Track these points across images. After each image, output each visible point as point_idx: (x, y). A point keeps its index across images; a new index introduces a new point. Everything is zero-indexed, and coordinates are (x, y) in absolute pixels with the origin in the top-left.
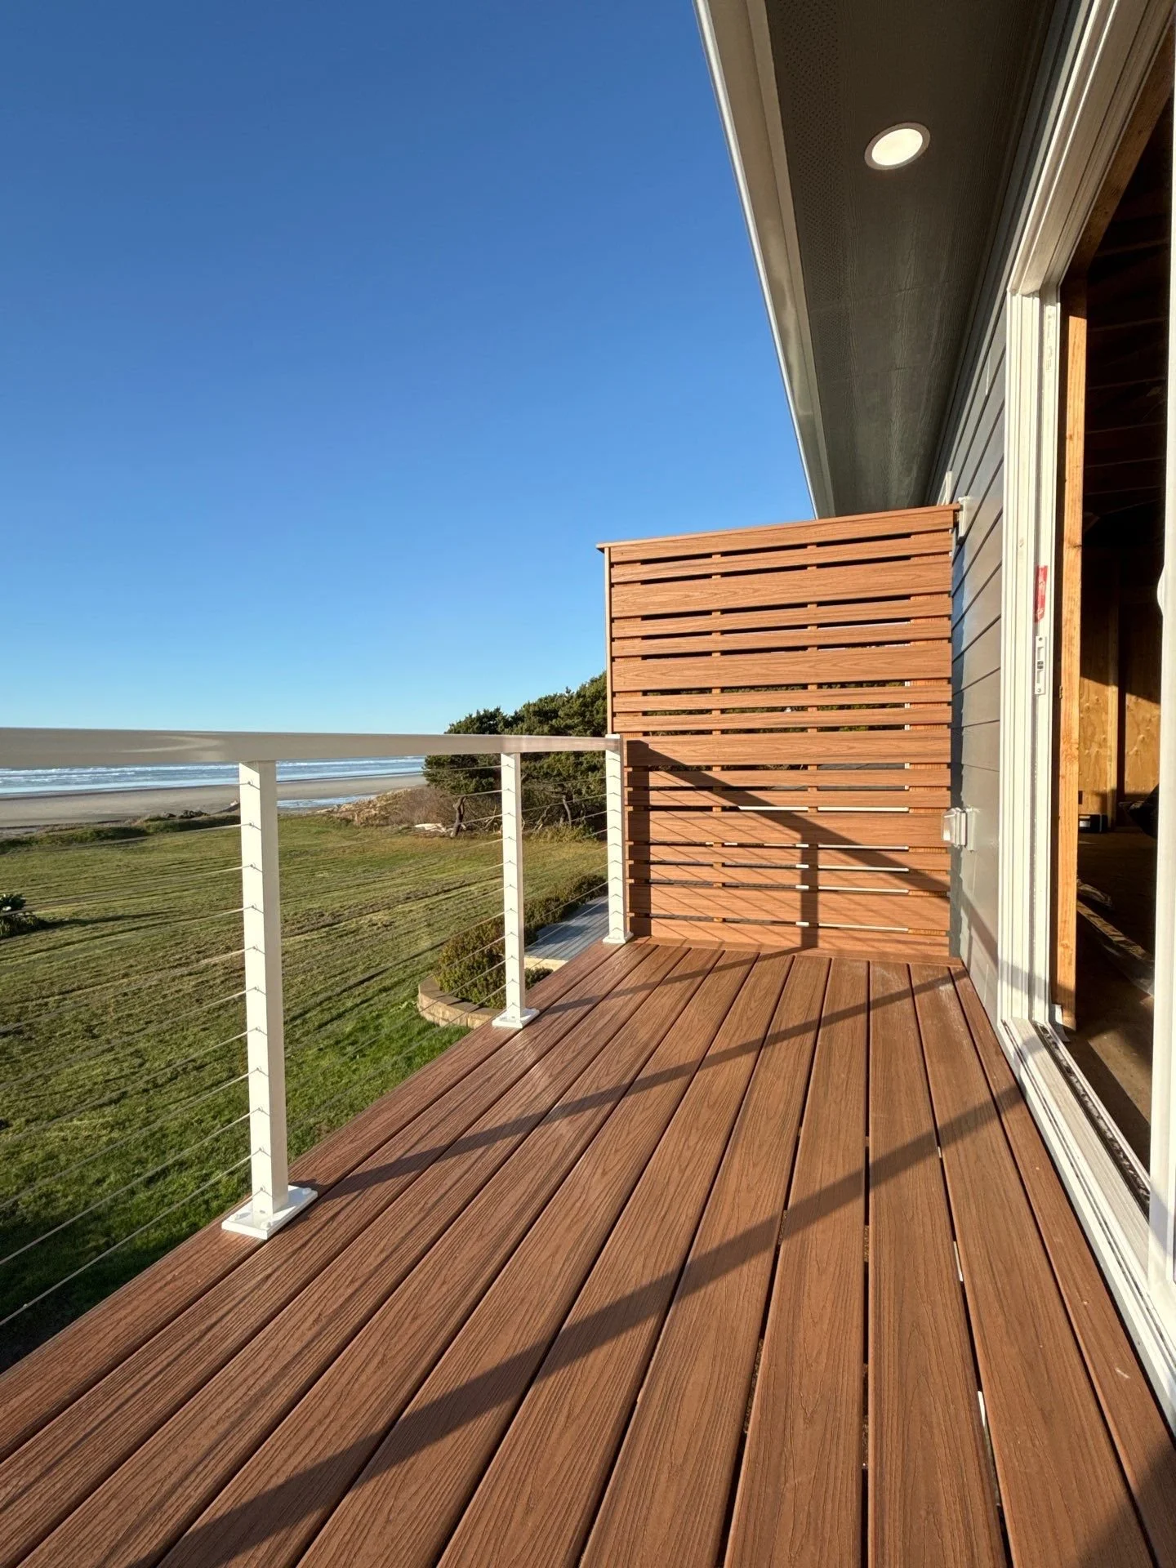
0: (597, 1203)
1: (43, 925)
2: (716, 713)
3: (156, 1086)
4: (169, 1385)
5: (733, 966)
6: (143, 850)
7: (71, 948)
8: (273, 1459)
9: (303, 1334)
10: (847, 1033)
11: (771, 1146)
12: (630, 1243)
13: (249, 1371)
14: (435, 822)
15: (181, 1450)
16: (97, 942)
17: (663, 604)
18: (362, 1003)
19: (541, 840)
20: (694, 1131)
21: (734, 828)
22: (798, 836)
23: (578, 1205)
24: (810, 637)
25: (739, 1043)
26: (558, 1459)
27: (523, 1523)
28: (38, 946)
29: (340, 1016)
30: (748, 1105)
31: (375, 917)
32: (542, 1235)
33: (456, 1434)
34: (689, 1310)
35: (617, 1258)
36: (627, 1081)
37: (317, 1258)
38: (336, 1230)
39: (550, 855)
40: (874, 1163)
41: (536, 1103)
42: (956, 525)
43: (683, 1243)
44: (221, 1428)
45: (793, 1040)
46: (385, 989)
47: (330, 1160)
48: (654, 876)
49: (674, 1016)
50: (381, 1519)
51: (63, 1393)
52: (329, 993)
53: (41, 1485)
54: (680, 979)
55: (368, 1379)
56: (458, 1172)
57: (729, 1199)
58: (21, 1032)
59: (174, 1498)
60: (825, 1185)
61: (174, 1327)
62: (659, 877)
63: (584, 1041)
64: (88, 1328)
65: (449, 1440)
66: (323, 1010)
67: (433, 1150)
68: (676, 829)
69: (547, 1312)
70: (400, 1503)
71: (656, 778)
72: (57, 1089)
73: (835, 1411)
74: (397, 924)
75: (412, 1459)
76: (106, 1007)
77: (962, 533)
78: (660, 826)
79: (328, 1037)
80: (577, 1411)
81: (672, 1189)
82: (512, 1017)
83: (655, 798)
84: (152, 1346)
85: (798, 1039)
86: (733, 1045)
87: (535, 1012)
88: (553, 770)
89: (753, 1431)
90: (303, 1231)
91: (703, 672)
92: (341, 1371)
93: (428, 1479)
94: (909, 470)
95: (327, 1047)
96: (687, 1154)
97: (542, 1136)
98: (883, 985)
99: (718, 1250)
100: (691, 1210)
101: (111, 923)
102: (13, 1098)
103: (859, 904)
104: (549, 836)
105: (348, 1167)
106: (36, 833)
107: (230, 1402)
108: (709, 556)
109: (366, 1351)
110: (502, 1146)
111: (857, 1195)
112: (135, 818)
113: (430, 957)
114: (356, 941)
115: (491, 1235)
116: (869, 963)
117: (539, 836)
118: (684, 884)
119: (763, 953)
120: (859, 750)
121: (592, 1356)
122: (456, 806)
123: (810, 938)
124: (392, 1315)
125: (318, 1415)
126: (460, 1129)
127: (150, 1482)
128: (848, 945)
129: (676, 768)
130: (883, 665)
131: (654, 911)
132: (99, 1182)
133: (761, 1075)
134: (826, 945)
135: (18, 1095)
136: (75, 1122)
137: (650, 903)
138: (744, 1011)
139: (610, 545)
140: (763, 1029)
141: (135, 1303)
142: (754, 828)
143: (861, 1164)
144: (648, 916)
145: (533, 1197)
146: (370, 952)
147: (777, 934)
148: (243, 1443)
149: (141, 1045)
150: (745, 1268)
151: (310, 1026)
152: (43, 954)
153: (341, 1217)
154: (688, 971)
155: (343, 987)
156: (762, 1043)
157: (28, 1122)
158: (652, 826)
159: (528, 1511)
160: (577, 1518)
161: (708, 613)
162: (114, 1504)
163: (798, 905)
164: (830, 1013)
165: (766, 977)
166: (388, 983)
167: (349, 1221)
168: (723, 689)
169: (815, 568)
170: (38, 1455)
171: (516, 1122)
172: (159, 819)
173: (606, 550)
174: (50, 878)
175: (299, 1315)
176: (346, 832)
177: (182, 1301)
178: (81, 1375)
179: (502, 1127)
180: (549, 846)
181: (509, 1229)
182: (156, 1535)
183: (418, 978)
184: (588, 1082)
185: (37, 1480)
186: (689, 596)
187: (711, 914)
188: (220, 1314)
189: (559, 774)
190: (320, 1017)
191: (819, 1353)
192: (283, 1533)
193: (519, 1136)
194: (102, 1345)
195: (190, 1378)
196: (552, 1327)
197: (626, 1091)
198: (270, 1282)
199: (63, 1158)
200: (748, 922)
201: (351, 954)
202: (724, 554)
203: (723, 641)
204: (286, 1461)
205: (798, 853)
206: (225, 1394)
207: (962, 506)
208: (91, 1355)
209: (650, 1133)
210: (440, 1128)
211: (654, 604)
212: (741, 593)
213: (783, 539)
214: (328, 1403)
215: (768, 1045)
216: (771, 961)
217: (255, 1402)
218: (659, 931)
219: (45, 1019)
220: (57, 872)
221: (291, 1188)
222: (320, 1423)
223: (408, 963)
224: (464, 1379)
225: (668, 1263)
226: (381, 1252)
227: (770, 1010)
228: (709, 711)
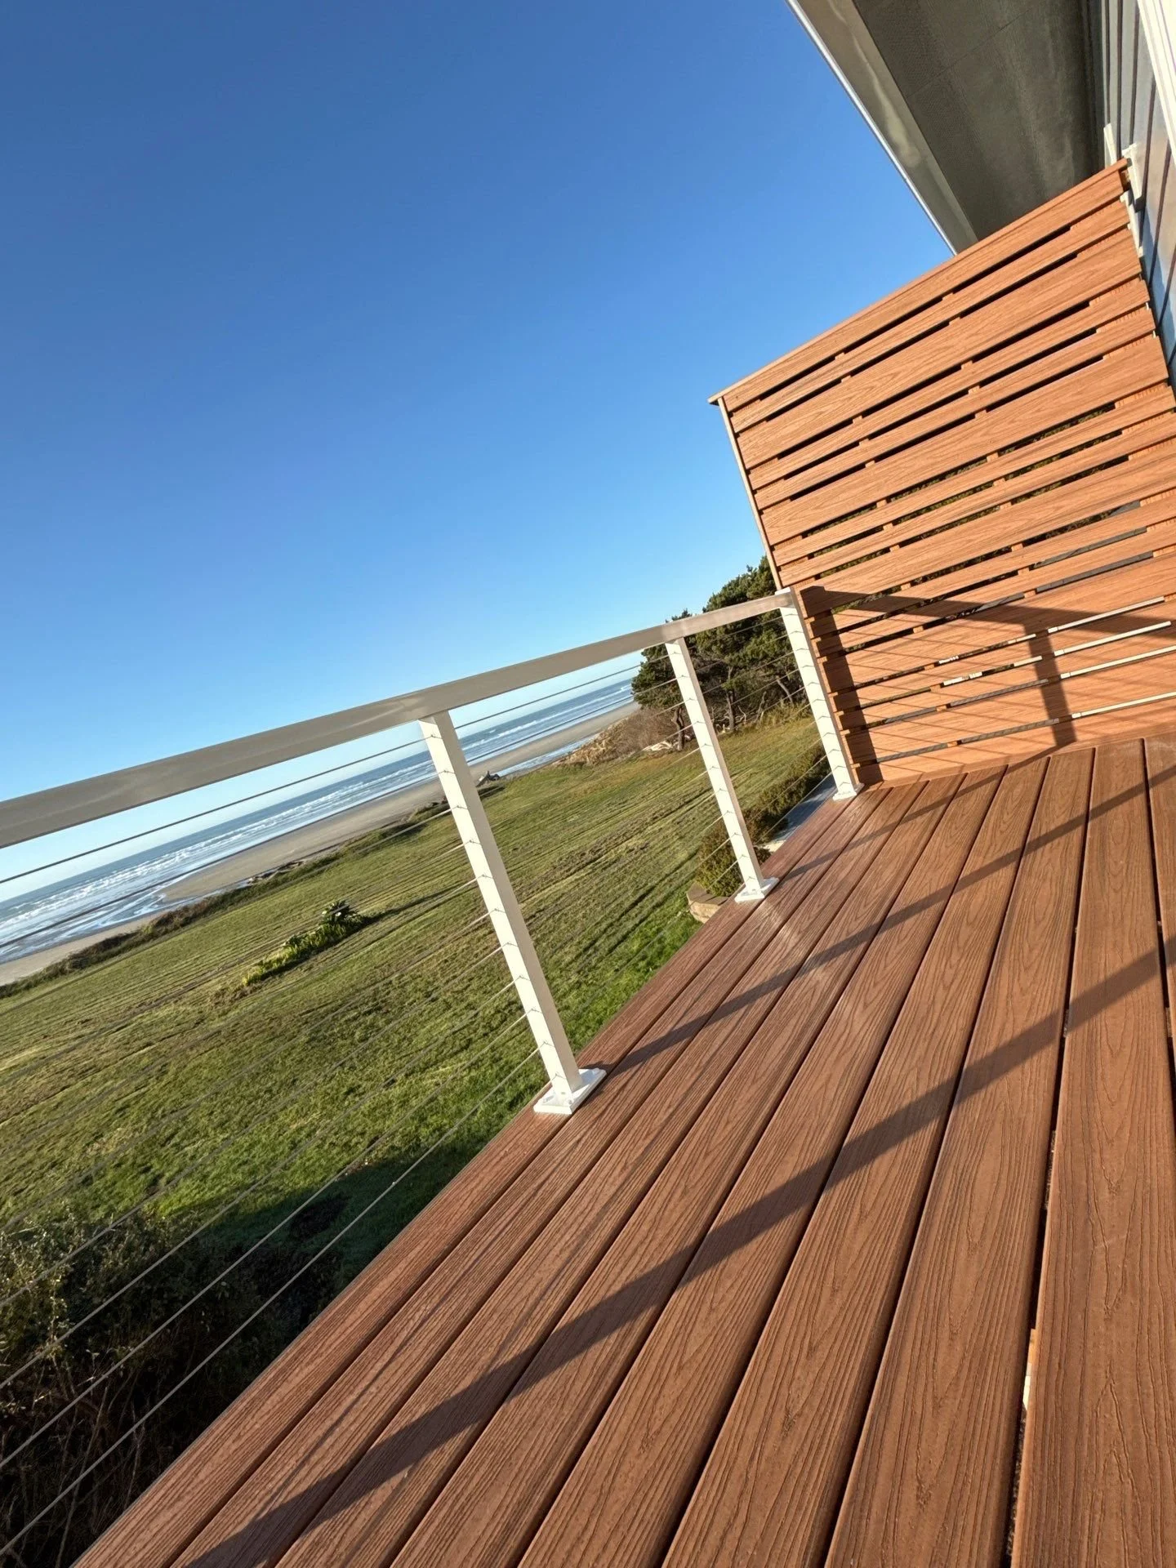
0: (862, 1034)
1: (368, 921)
2: (888, 528)
3: (492, 1030)
4: (518, 1231)
5: (980, 784)
6: (422, 840)
7: (394, 934)
8: (608, 1274)
9: (615, 1179)
10: (1124, 821)
11: (1043, 948)
12: (901, 1061)
13: (577, 1212)
14: (659, 741)
15: (537, 1274)
16: (412, 924)
17: (797, 433)
18: (641, 922)
19: (767, 728)
20: (955, 950)
21: (942, 643)
22: (1019, 628)
23: (843, 1038)
24: (973, 402)
25: (995, 858)
26: (857, 1247)
27: (831, 1301)
28: (369, 938)
29: (625, 938)
30: (1012, 914)
31: (631, 844)
32: (813, 1070)
33: (759, 1238)
34: (969, 1113)
35: (889, 1077)
36: (878, 919)
37: (616, 1121)
38: (626, 1098)
39: (780, 739)
40: (1169, 941)
41: (789, 960)
42: (1127, 187)
43: (956, 1052)
44: (565, 1255)
45: (1056, 841)
46: (659, 905)
47: (613, 1043)
48: (868, 720)
49: (918, 850)
50: (705, 1308)
51: (443, 1246)
52: (610, 921)
53: (442, 1309)
54: (920, 813)
55: (676, 1206)
56: (725, 1032)
57: (1002, 1005)
58: (380, 1009)
59: (538, 1308)
60: (1110, 973)
61: (514, 1189)
62: (874, 720)
63: (828, 894)
64: (451, 1198)
65: (753, 1246)
66: (608, 937)
67: (700, 1019)
68: (877, 664)
69: (828, 1131)
70: (719, 1296)
71: (843, 618)
72: (419, 1046)
73: (1145, 1177)
74: (651, 844)
75: (724, 1262)
76: (435, 975)
77: (1138, 194)
78: (860, 668)
79: (620, 958)
80: (868, 1209)
81: (938, 1007)
82: (752, 889)
83: (847, 641)
84: (500, 1204)
85: (1062, 840)
86: (988, 862)
87: (774, 880)
88: (758, 655)
89: (1053, 1206)
90: (600, 1102)
91: (861, 489)
92: (653, 1203)
93: (740, 1274)
94: (1060, 150)
95: (621, 967)
96: (950, 973)
97: (799, 987)
98: (1163, 760)
99: (997, 1051)
100: (963, 1022)
101: (417, 906)
102: (390, 1059)
103: (1114, 680)
104: (774, 721)
105: (627, 1047)
106: (339, 849)
107: (567, 1237)
108: (831, 359)
109: (669, 1186)
110: (762, 1003)
111: (1149, 976)
112: (408, 815)
113: (691, 867)
114: (620, 869)
115: (764, 1079)
116: (1143, 741)
117: (764, 724)
118: (902, 719)
119: (1010, 764)
120: (1068, 508)
121: (877, 1162)
122: (674, 720)
123: (1064, 732)
124: (686, 1155)
125: (639, 1237)
126: (720, 996)
127: (518, 1299)
128: (1114, 729)
129: (860, 601)
130: (1075, 398)
131: (878, 756)
132: (474, 1114)
133: (1024, 881)
134: (1085, 738)
135: (393, 1057)
136: (441, 1070)
137: (873, 749)
138: (996, 826)
139: (722, 394)
140: (1021, 839)
141: (481, 1175)
142: (966, 636)
143: (1152, 944)
144: (875, 762)
145: (799, 1040)
146: (634, 875)
147: (1025, 740)
148: (583, 1266)
149: (471, 999)
150: (1027, 1065)
151: (601, 953)
152: (376, 944)
153: (629, 1087)
154: (929, 803)
155: (621, 912)
156: (1022, 852)
157: (407, 1076)
158: (853, 670)
159: (834, 1291)
160: (882, 1293)
161: (848, 422)
162: (495, 1317)
163: (1041, 702)
164: (1099, 803)
165: (1018, 789)
166: (659, 899)
167: (637, 1088)
168: (888, 499)
169: (958, 319)
170: (435, 1288)
171: (772, 980)
172: (427, 809)
173: (720, 402)
174: (361, 882)
175: (610, 1166)
176: (582, 775)
177: (515, 1170)
178: (452, 1231)
179: (760, 987)
180: (776, 730)
181: (781, 1069)
182: (531, 1334)
183: (684, 887)
184: (838, 930)
185: (438, 1305)
186: (821, 413)
187: (942, 741)
188: (547, 1173)
189: (766, 656)
190: (608, 943)
191: (1121, 1128)
192: (627, 1325)
193: (775, 993)
194: (464, 1208)
195: (534, 1222)
196: (835, 1141)
197: (879, 929)
198: (580, 1146)
199: (440, 1098)
200: (987, 737)
201: (619, 881)
202: (847, 350)
203: (872, 447)
204: (619, 1274)
205: (1025, 647)
206: (562, 1231)
207: (1129, 161)
208: (457, 1216)
209: (908, 961)
210: (702, 1000)
211: (783, 438)
212: (878, 384)
213: (911, 303)
214: (645, 1228)
215: (1028, 853)
216: (1022, 769)
217: (586, 1235)
218: (890, 773)
219: (393, 994)
220: (365, 875)
221: (582, 1071)
222: (642, 1243)
223: (672, 877)
224: (758, 1197)
225: (944, 1071)
226: (669, 1107)
227: (1026, 819)
228: (879, 529)
